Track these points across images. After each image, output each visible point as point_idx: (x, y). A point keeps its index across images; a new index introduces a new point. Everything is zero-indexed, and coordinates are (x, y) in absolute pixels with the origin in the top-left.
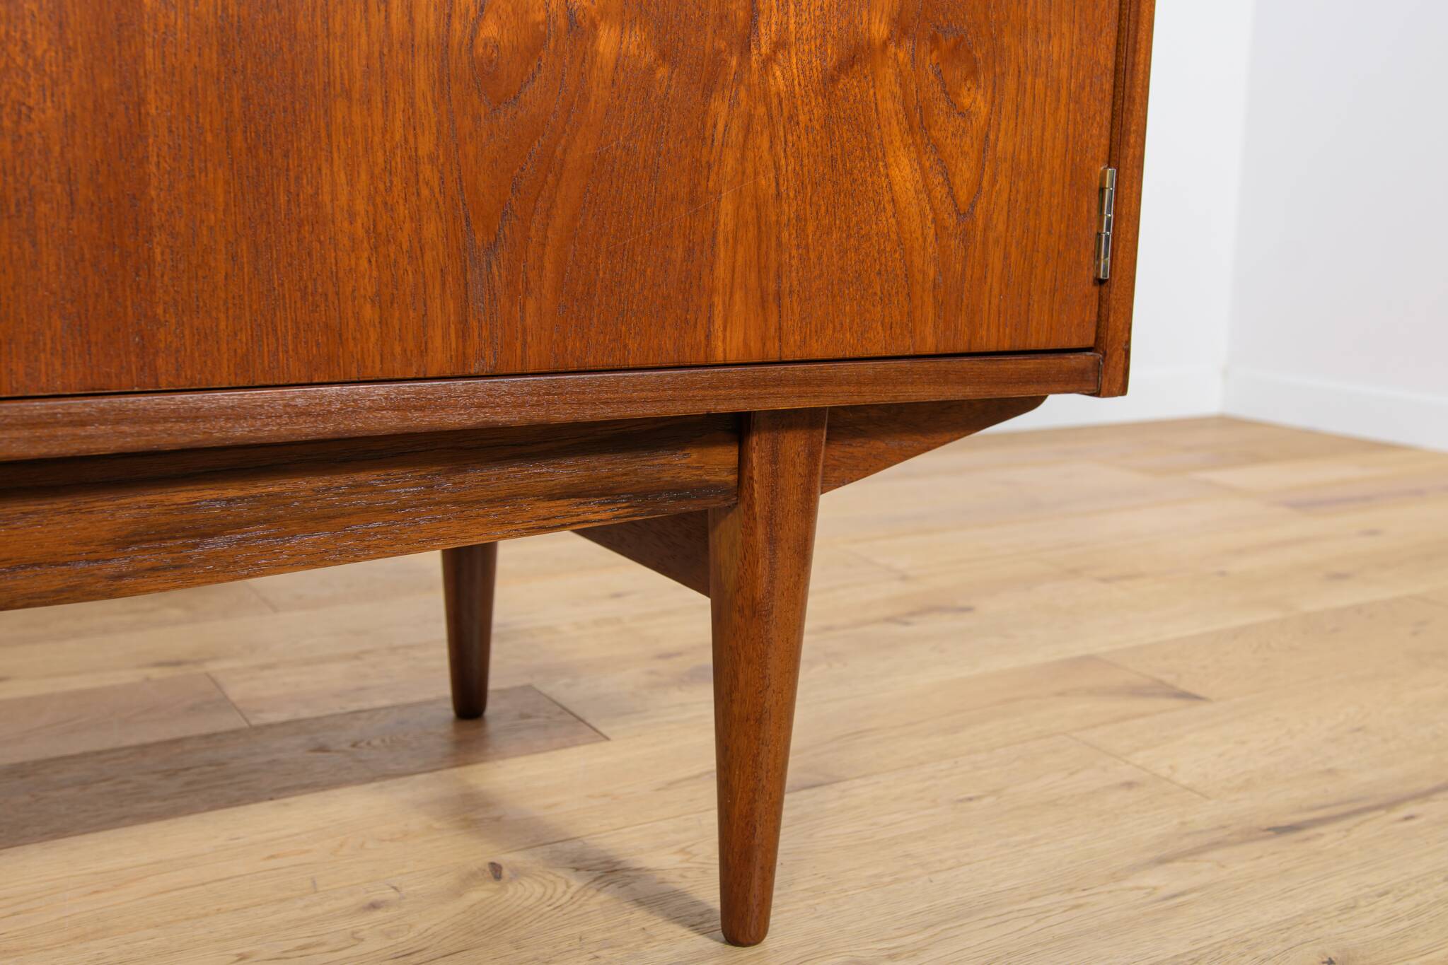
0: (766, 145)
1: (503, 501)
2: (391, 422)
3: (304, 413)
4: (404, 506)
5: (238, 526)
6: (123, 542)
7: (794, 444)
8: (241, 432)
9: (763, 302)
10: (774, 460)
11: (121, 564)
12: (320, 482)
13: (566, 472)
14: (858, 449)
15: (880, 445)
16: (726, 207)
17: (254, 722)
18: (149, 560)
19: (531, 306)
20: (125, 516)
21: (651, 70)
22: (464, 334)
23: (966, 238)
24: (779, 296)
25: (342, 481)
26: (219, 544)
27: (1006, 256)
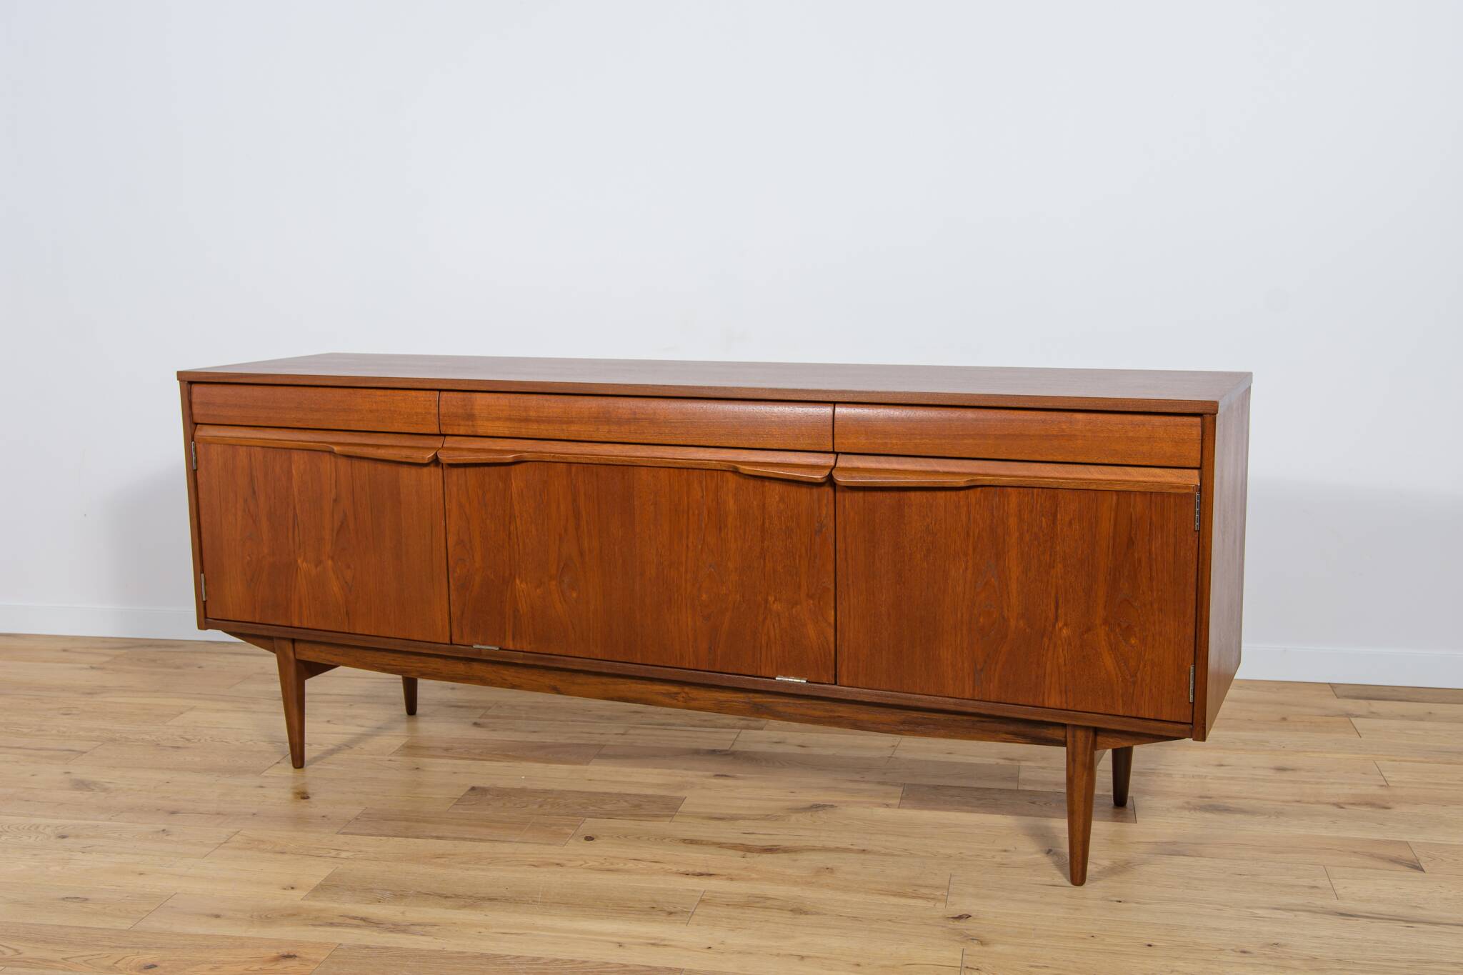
0: (1061, 651)
1: (995, 732)
2: (954, 708)
6: (903, 723)
7: (1081, 734)
8: (920, 704)
9: (1061, 692)
10: (1074, 736)
11: (901, 727)
13: (1012, 728)
16: (1048, 666)
18: (907, 728)
19: (992, 685)
21: (1025, 629)
22: (974, 690)
23: (1134, 683)
24: (1066, 692)
26: (923, 727)
27: (1151, 690)
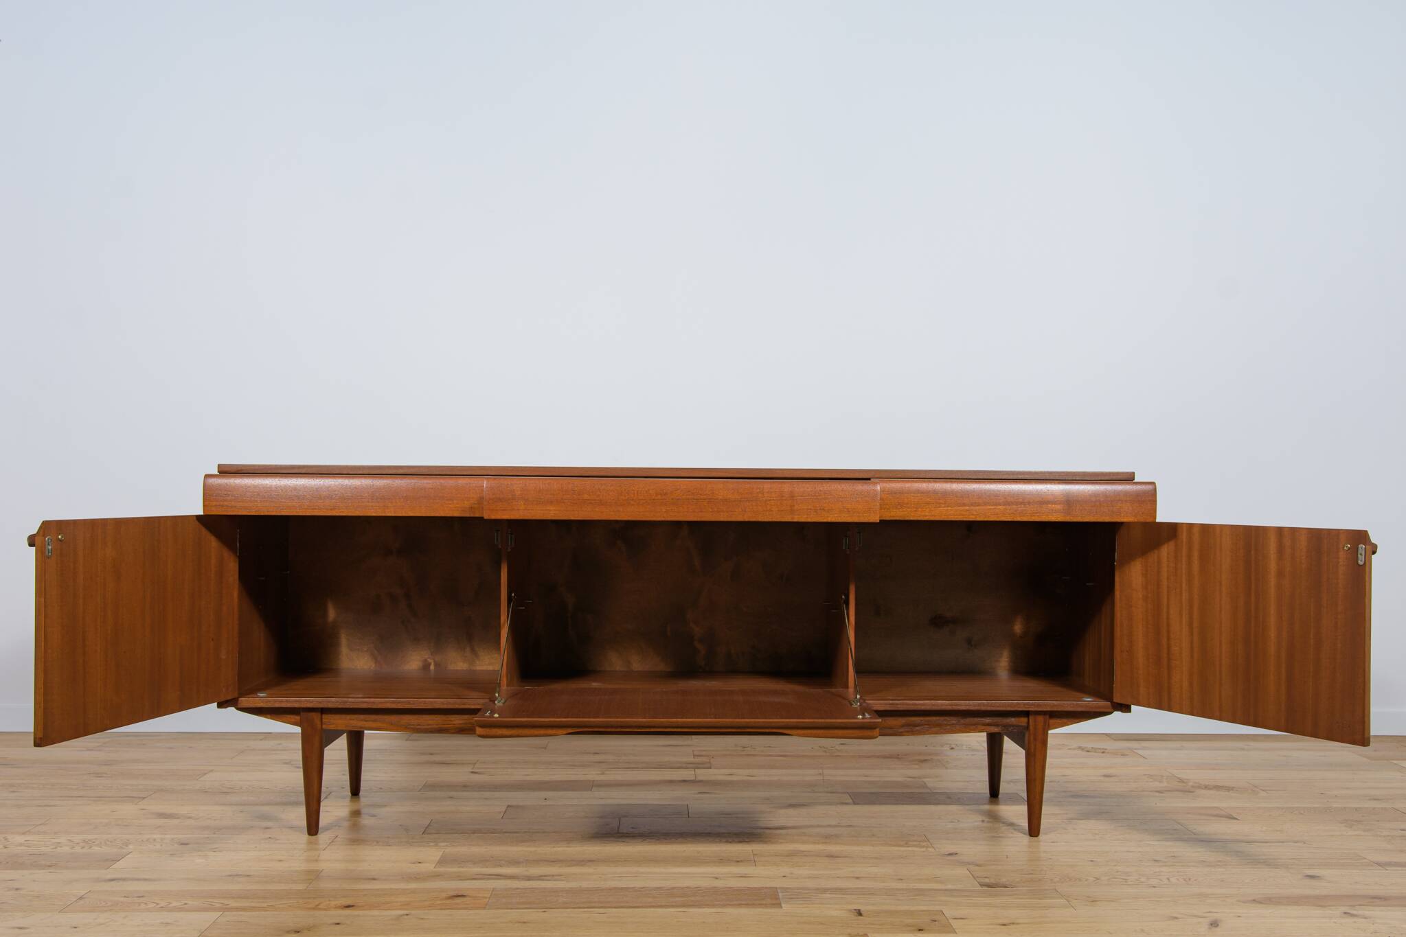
1: (974, 725)
2: (950, 708)
3: (933, 705)
4: (953, 724)
5: (922, 725)
7: (1040, 719)
8: (923, 708)
10: (1036, 722)
11: (901, 731)
12: (938, 718)
13: (988, 720)
14: (1058, 721)
15: (1065, 720)
17: (934, 791)
20: (904, 721)
25: (942, 718)
26: (918, 728)
